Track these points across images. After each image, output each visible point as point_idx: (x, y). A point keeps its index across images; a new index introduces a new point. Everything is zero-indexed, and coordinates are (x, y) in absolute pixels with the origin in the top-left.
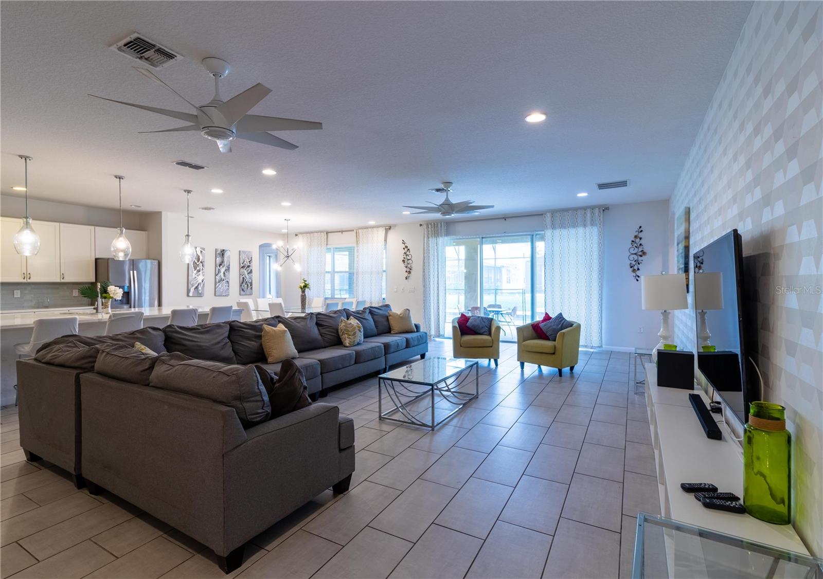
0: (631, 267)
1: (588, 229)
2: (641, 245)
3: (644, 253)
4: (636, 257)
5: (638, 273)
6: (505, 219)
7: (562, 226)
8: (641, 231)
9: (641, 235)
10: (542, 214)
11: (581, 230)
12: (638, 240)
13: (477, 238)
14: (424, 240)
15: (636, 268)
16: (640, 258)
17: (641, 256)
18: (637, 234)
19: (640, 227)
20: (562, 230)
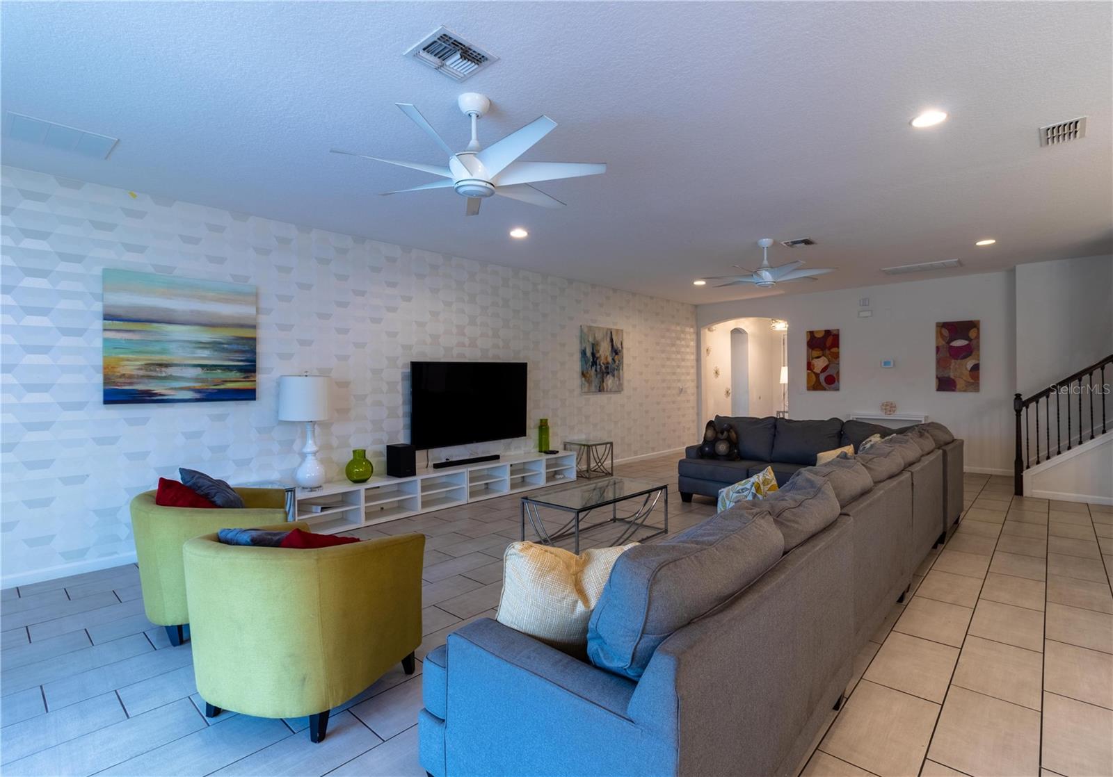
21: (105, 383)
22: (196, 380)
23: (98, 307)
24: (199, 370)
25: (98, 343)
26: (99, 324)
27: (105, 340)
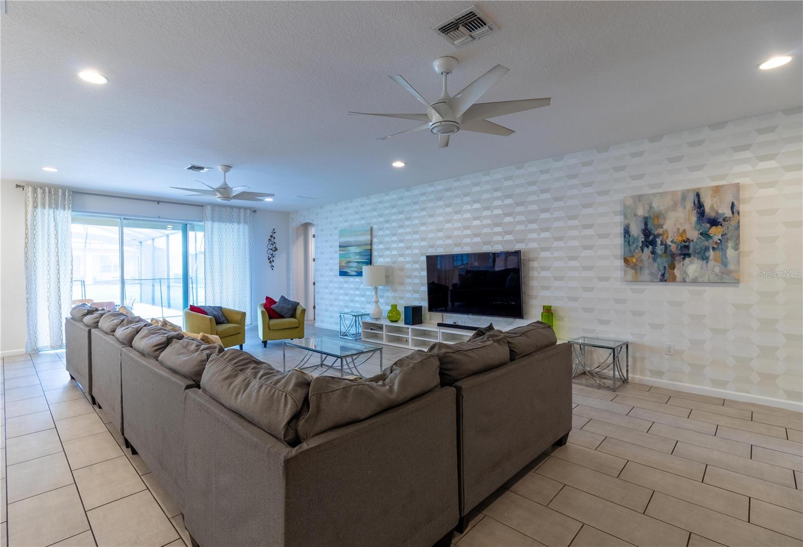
0: (269, 259)
1: (242, 226)
2: (274, 243)
3: (276, 249)
4: (272, 252)
5: (273, 264)
6: (158, 203)
7: (221, 220)
8: (275, 233)
9: (274, 235)
10: (203, 206)
11: (236, 226)
12: (272, 239)
13: (118, 218)
14: (26, 215)
15: (271, 260)
16: (274, 253)
17: (275, 251)
18: (272, 234)
19: (274, 230)
20: (221, 224)
21: (340, 268)
22: (356, 267)
23: (337, 244)
24: (356, 264)
25: (337, 255)
26: (338, 249)
27: (340, 254)
